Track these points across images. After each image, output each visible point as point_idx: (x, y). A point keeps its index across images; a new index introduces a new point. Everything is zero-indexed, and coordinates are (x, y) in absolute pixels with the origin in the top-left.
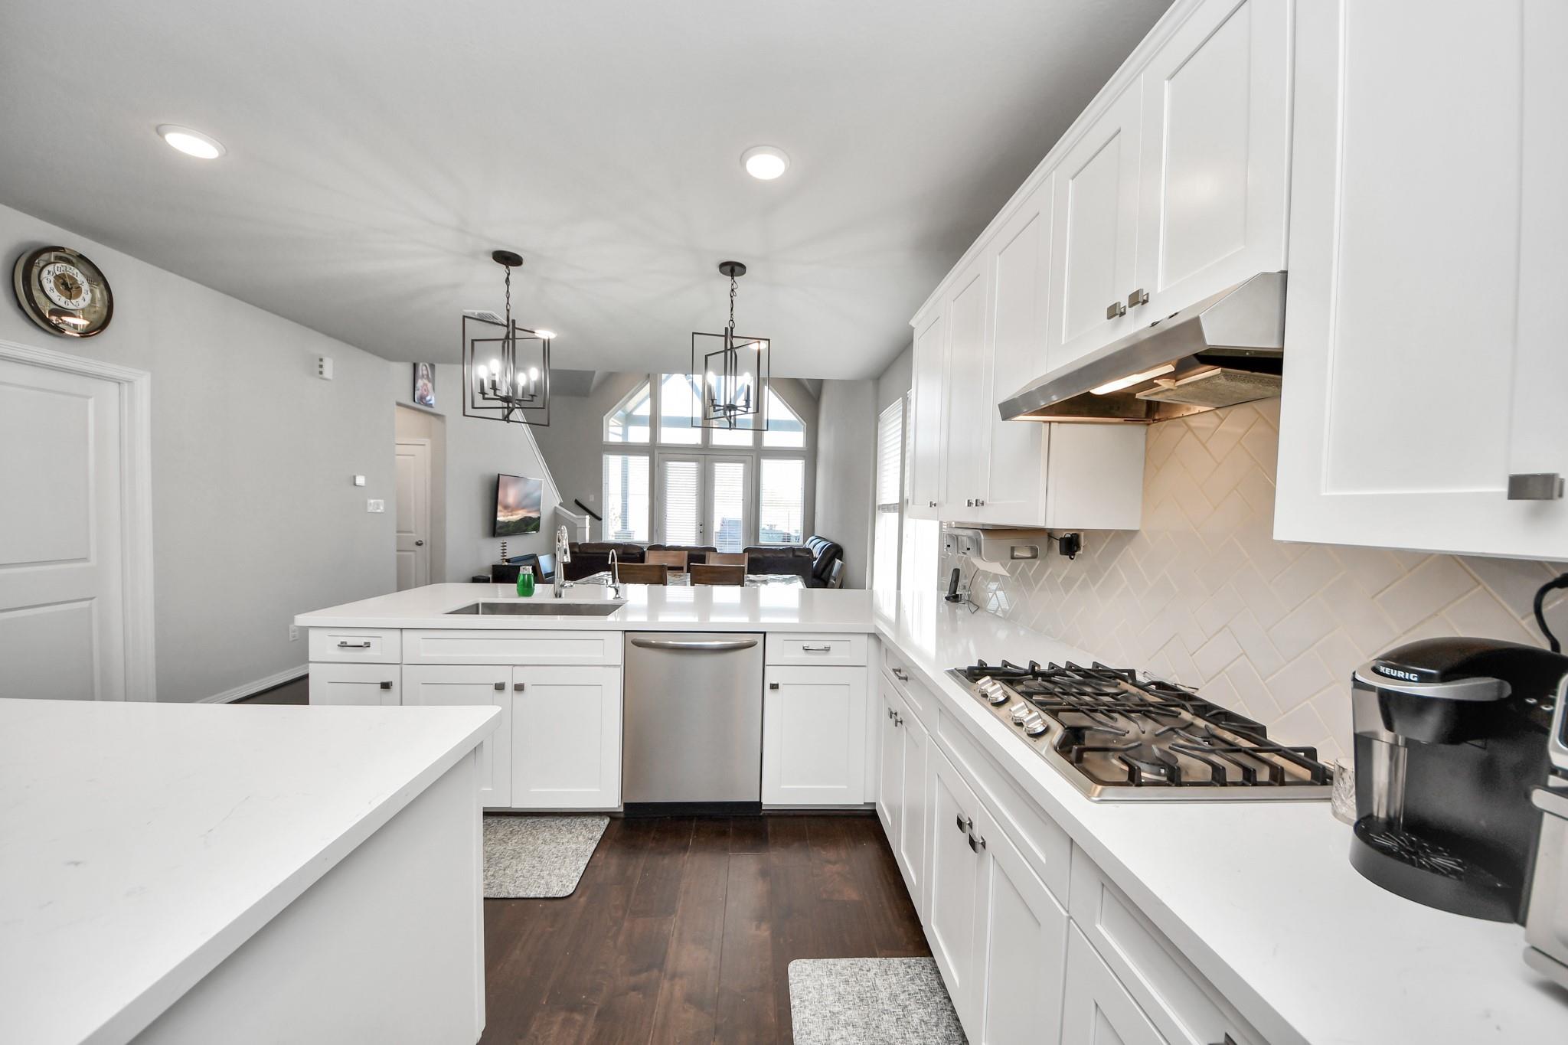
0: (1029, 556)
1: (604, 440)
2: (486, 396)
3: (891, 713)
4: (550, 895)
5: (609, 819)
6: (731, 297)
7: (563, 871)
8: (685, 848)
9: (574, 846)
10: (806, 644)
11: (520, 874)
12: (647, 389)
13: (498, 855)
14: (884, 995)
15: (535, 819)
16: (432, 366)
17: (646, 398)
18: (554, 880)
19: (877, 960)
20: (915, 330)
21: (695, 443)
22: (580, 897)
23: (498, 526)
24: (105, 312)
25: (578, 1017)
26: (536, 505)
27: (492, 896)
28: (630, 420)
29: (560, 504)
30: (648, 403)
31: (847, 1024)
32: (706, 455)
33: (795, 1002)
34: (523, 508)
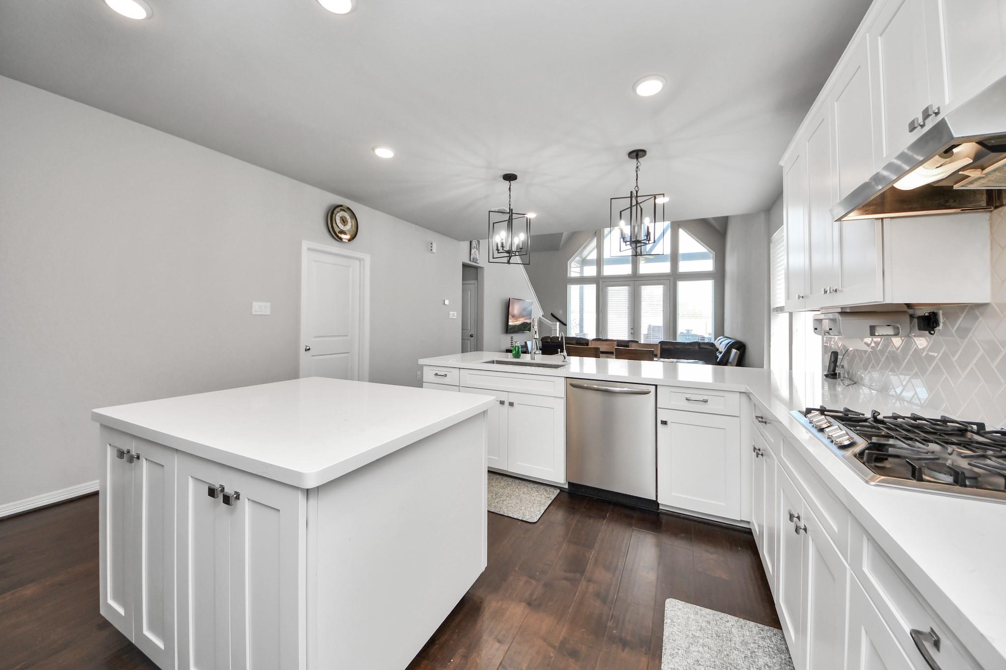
0: (893, 334)
1: (568, 276)
2: (499, 251)
3: (755, 449)
4: (524, 519)
5: (559, 491)
6: (636, 171)
7: (532, 509)
8: (604, 518)
9: (539, 499)
10: (688, 396)
11: (510, 505)
12: (594, 243)
13: (500, 493)
14: (737, 639)
15: (520, 481)
16: (479, 242)
17: (593, 249)
18: (527, 513)
19: (736, 618)
20: (784, 169)
21: (627, 274)
22: (540, 525)
23: (509, 328)
24: (355, 230)
25: (534, 582)
26: (529, 315)
27: (496, 512)
28: (584, 262)
29: (543, 316)
30: (595, 252)
31: (703, 645)
32: (635, 281)
33: (667, 621)
34: (523, 317)
